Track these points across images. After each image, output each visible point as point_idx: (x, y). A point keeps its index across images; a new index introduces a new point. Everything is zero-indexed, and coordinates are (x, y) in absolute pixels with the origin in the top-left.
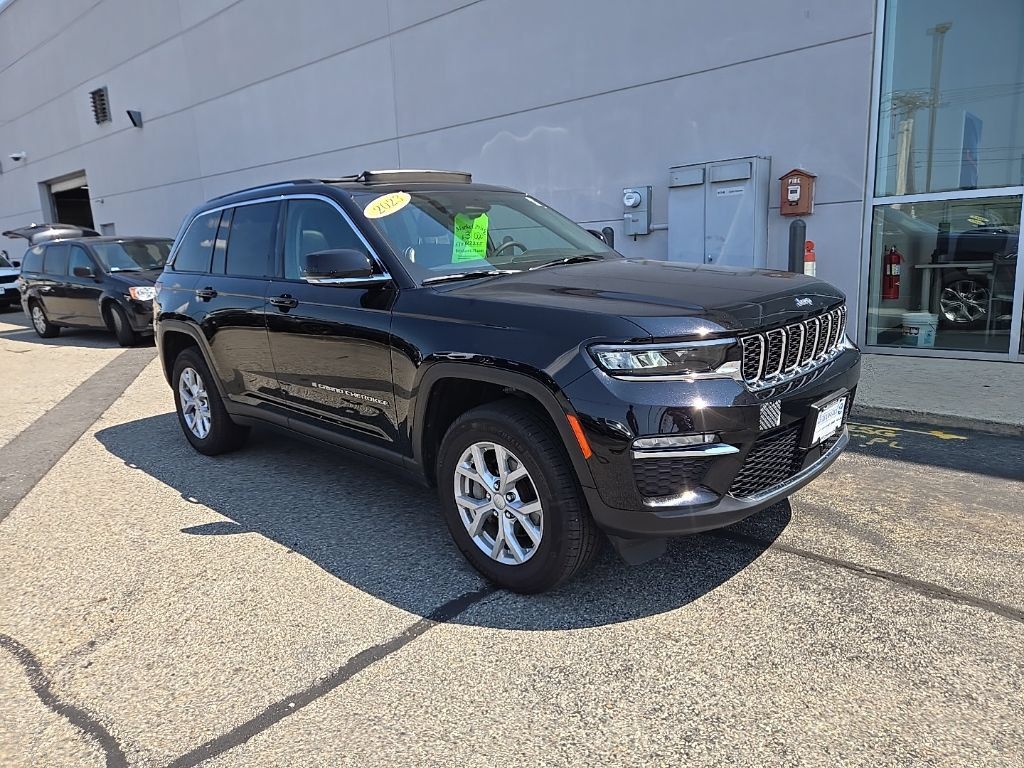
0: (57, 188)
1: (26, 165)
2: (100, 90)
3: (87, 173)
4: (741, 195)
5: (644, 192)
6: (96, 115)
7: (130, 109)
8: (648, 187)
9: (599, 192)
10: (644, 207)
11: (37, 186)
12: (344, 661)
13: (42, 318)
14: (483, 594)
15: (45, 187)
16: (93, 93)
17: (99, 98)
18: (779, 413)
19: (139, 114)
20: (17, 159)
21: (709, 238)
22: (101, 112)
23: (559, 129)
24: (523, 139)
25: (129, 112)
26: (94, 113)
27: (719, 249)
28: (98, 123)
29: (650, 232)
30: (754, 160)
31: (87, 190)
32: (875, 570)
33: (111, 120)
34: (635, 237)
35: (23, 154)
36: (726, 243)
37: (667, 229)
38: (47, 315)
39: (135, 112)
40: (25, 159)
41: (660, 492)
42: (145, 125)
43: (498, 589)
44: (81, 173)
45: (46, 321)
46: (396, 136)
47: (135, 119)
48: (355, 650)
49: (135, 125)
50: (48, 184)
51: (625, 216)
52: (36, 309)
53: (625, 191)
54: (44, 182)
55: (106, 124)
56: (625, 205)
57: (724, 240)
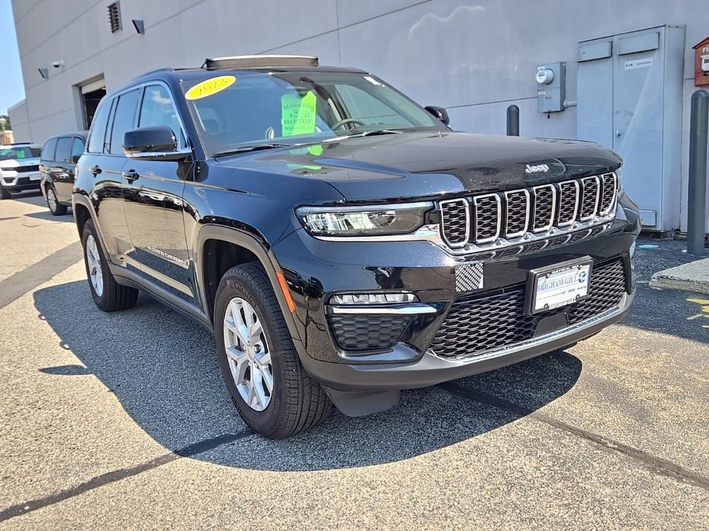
0: (86, 90)
1: (64, 71)
2: (115, 4)
3: (105, 75)
4: (649, 67)
5: (557, 68)
6: (112, 26)
7: (135, 19)
8: (562, 63)
9: (516, 68)
10: (557, 83)
11: (71, 87)
12: (89, 478)
13: (54, 199)
14: (239, 435)
15: (77, 89)
16: (110, 7)
17: (113, 9)
18: (482, 276)
19: (142, 23)
20: (57, 66)
21: (617, 112)
22: (115, 24)
23: (479, 7)
24: (446, 19)
25: (134, 22)
26: (110, 24)
27: (628, 124)
28: (113, 32)
29: (563, 109)
30: (662, 30)
31: (105, 91)
32: (618, 444)
33: (122, 29)
34: (549, 114)
35: (62, 62)
36: (634, 117)
37: (576, 106)
38: (57, 196)
39: (139, 21)
40: (63, 66)
41: (360, 346)
42: (146, 31)
43: (254, 433)
44: (101, 77)
45: (56, 201)
46: (337, 28)
47: (139, 27)
48: (102, 471)
49: (139, 32)
50: (79, 87)
51: (539, 93)
52: (50, 191)
53: (539, 68)
54: (76, 85)
55: (119, 32)
56: (537, 82)
57: (632, 114)
